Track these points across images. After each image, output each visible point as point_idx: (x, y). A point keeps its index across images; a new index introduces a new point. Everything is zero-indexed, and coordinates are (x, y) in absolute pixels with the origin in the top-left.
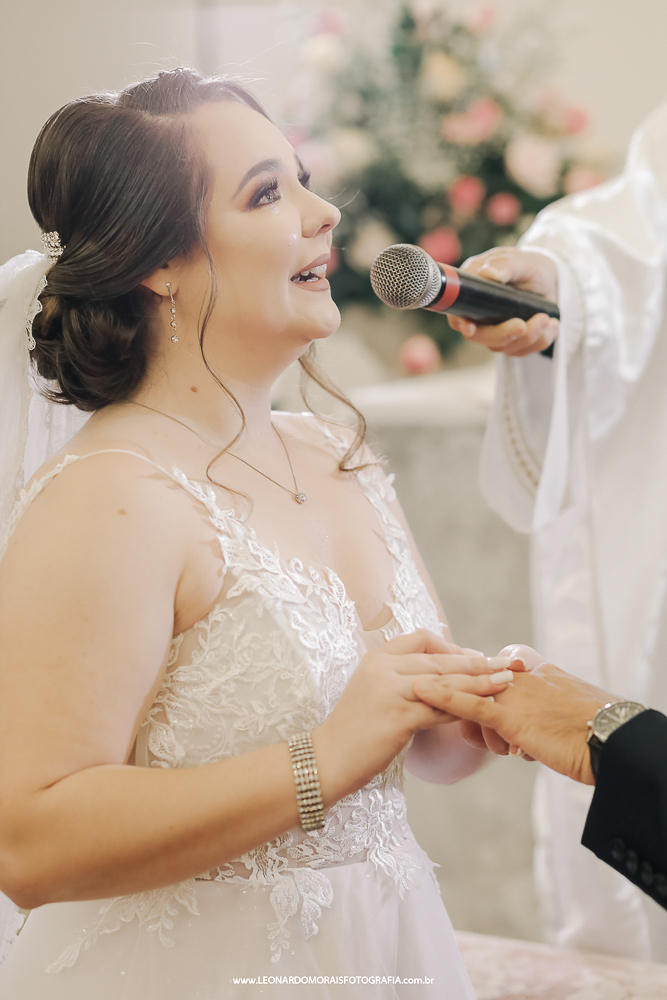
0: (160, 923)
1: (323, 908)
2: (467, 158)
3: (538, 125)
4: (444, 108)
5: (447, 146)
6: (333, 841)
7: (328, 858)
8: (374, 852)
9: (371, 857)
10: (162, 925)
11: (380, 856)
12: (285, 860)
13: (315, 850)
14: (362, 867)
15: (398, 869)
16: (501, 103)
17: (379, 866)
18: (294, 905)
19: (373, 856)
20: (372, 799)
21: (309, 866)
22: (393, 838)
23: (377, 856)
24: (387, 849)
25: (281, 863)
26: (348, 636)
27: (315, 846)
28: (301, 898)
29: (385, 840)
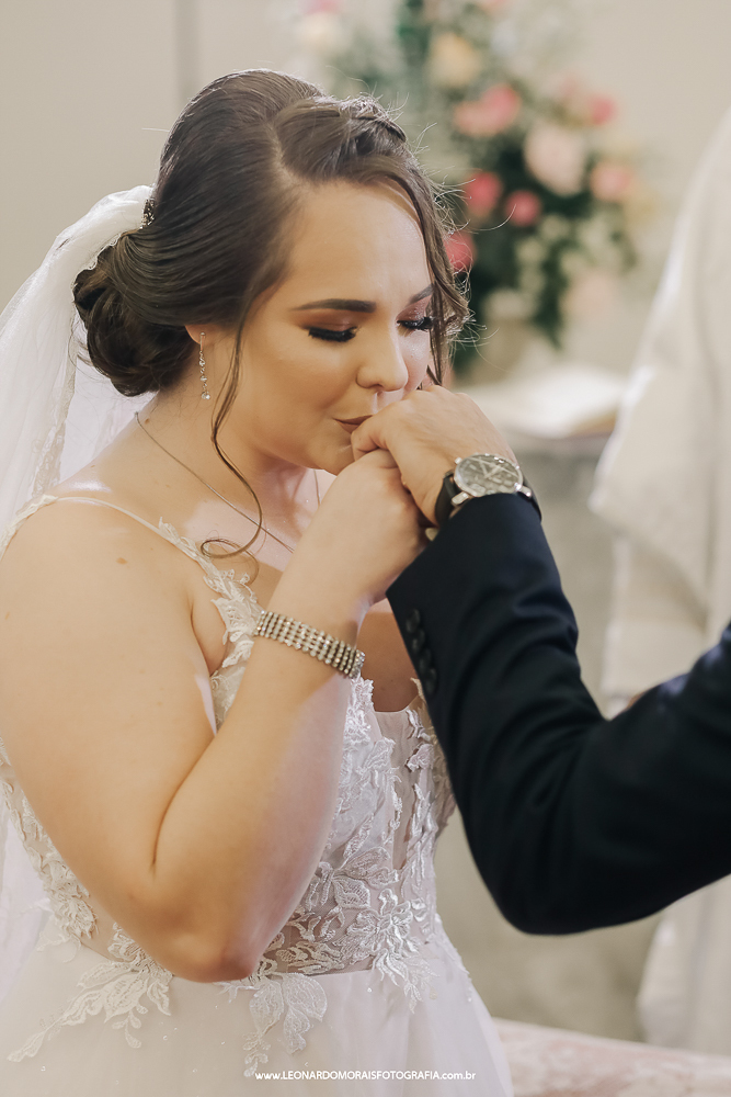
0: (126, 1021)
1: (314, 1020)
2: (482, 151)
3: (559, 114)
4: (456, 96)
5: (460, 139)
6: (332, 946)
7: (324, 964)
8: (382, 960)
9: (378, 965)
10: (129, 1023)
11: (389, 964)
12: (274, 963)
13: (309, 954)
14: (365, 976)
15: (410, 978)
16: (519, 90)
17: (386, 975)
18: (277, 1015)
19: (380, 963)
20: (384, 899)
21: (302, 972)
22: (409, 943)
23: (385, 963)
24: (399, 956)
25: (269, 965)
26: (360, 718)
27: (310, 950)
28: (287, 1007)
29: (397, 946)
